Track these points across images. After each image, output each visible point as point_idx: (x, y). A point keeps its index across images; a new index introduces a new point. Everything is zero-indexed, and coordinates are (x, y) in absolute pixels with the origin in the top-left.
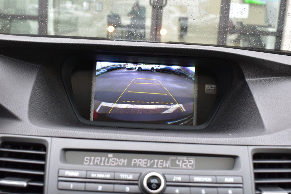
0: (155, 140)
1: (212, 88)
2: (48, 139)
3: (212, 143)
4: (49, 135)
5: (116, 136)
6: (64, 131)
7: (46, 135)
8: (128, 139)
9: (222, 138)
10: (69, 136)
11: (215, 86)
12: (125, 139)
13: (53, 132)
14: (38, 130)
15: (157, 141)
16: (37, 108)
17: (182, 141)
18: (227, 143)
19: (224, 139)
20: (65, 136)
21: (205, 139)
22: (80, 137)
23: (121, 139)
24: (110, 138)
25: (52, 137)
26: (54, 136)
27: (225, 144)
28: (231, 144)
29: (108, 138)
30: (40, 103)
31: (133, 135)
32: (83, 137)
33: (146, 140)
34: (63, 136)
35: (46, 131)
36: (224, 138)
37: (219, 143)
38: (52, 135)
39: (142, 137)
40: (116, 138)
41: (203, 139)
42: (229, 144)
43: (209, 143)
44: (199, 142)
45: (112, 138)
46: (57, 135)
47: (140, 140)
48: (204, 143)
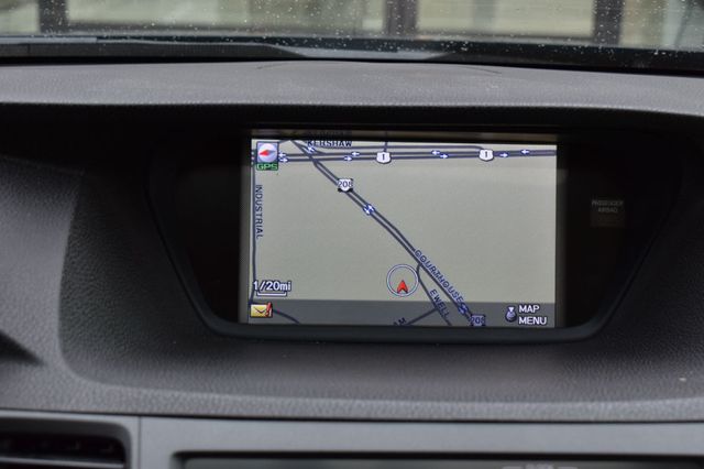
0: (455, 416)
1: (612, 210)
2: (129, 424)
3: (633, 418)
4: (130, 410)
5: (337, 405)
6: (177, 394)
7: (122, 409)
8: (373, 416)
9: (662, 399)
10: (192, 412)
11: (621, 203)
12: (363, 415)
13: (141, 397)
14: (94, 393)
15: (463, 417)
16: (83, 313)
17: (538, 417)
18: (677, 417)
19: (668, 402)
20: (181, 411)
21: (610, 406)
22: (227, 413)
23: (353, 415)
24: (319, 415)
25: (140, 415)
26: (147, 411)
27: (671, 418)
28: (689, 418)
29: (311, 415)
30: (91, 293)
31: (388, 402)
32: (234, 413)
33: (427, 417)
34: (173, 412)
35: (121, 396)
36: (667, 398)
37: (652, 418)
38: (140, 411)
39: (417, 408)
40: (338, 414)
41: (603, 405)
42: (684, 417)
43: (622, 418)
44: (592, 418)
45: (324, 414)
46: (155, 410)
47: (409, 417)
48: (607, 418)
